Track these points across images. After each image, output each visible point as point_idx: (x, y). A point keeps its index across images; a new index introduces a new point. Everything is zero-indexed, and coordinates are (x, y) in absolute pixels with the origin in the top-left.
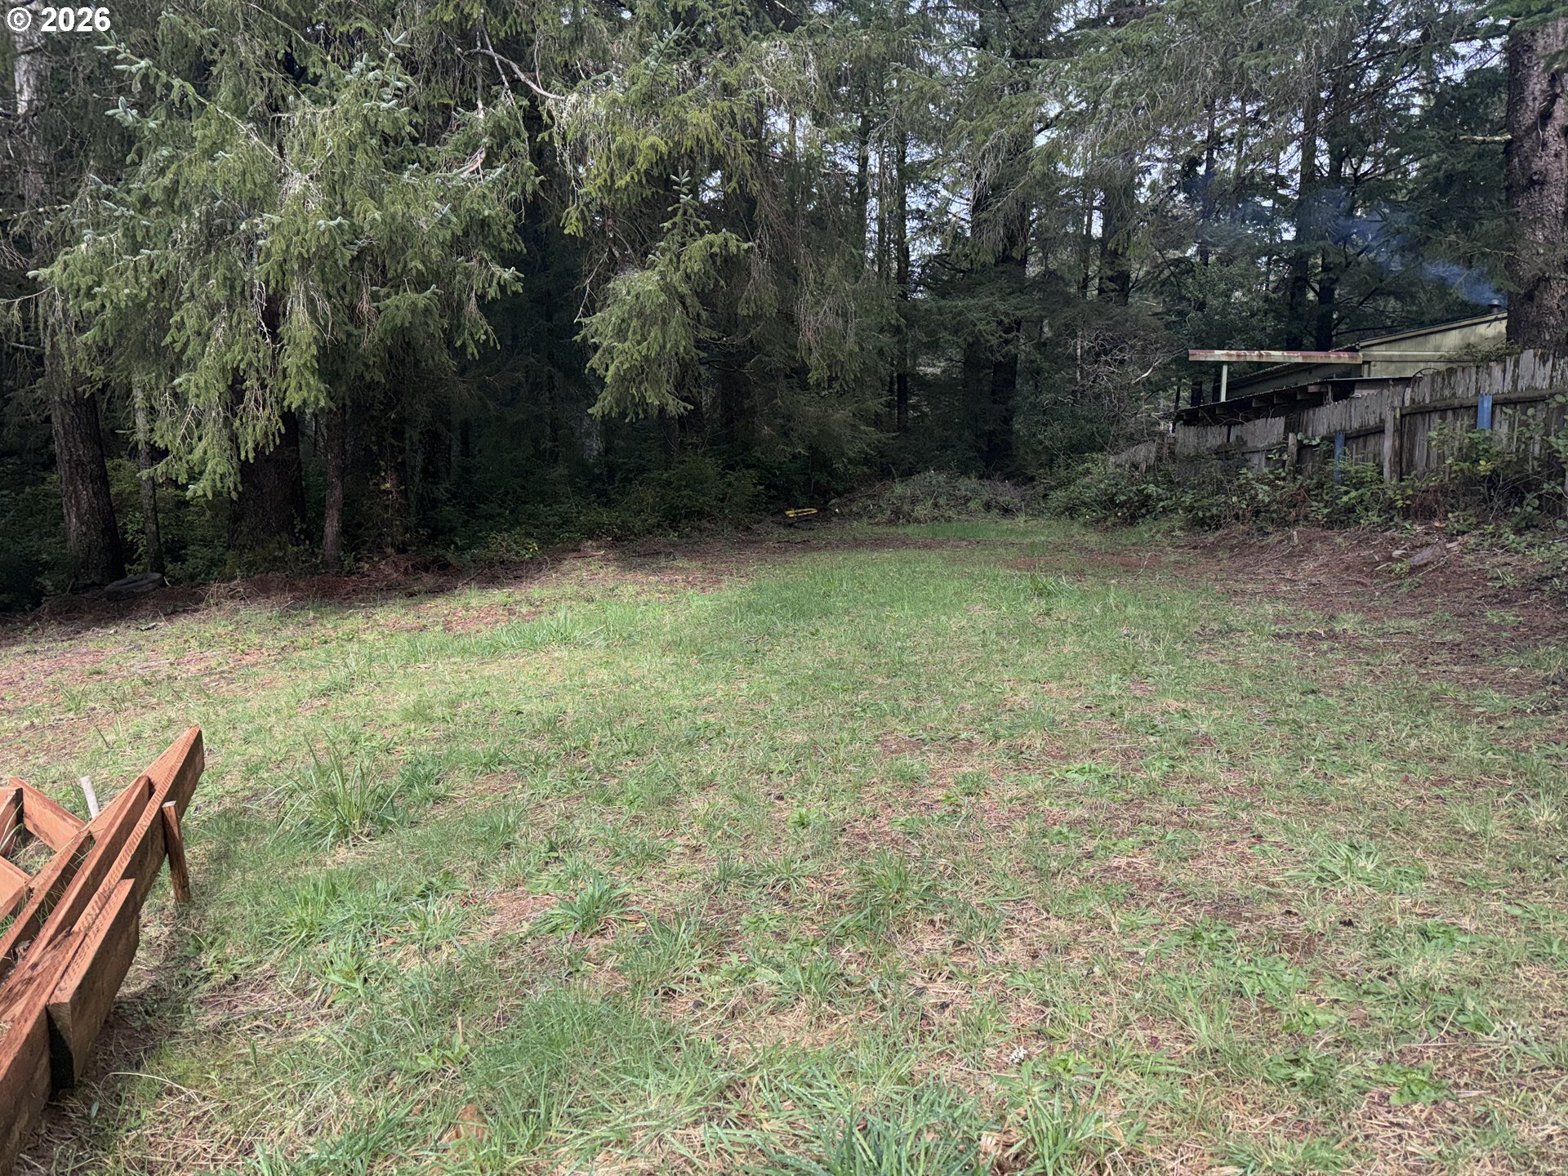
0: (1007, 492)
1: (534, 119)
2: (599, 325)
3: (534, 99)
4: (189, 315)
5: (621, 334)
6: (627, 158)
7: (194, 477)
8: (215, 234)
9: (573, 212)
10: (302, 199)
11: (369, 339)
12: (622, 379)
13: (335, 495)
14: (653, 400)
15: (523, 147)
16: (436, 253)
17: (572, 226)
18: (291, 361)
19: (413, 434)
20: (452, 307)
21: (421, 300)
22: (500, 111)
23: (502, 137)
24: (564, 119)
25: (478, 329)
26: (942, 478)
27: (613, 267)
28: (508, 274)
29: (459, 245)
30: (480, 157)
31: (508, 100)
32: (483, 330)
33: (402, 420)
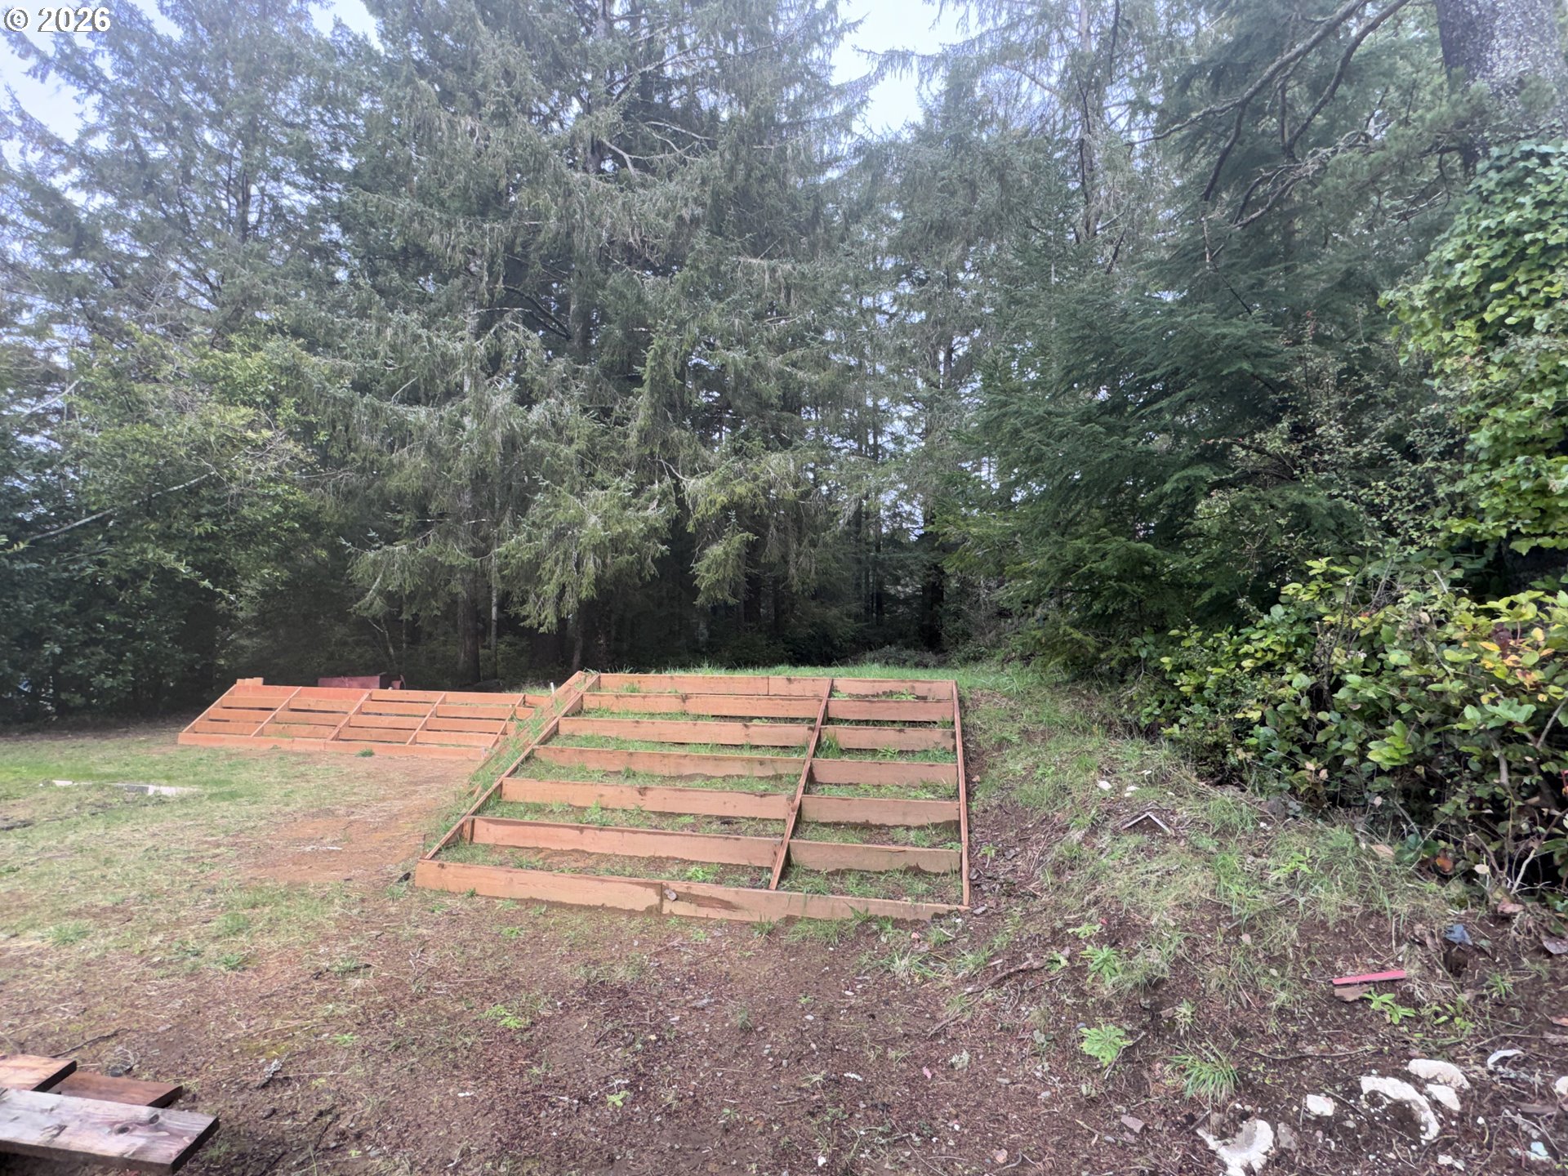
0: (930, 657)
1: (677, 487)
2: (700, 567)
3: (678, 480)
4: (548, 565)
5: (708, 571)
6: (712, 503)
7: (540, 625)
8: (559, 535)
9: (691, 523)
10: (595, 525)
11: (609, 573)
12: (708, 589)
13: (580, 644)
14: (719, 596)
15: (673, 499)
16: (637, 541)
17: (690, 529)
18: (585, 581)
19: (614, 617)
20: (641, 561)
21: (631, 558)
22: (664, 485)
23: (664, 494)
24: (689, 489)
25: (652, 569)
26: (894, 649)
27: (707, 545)
28: (664, 548)
29: (646, 538)
30: (656, 503)
31: (668, 480)
32: (654, 570)
33: (611, 611)
